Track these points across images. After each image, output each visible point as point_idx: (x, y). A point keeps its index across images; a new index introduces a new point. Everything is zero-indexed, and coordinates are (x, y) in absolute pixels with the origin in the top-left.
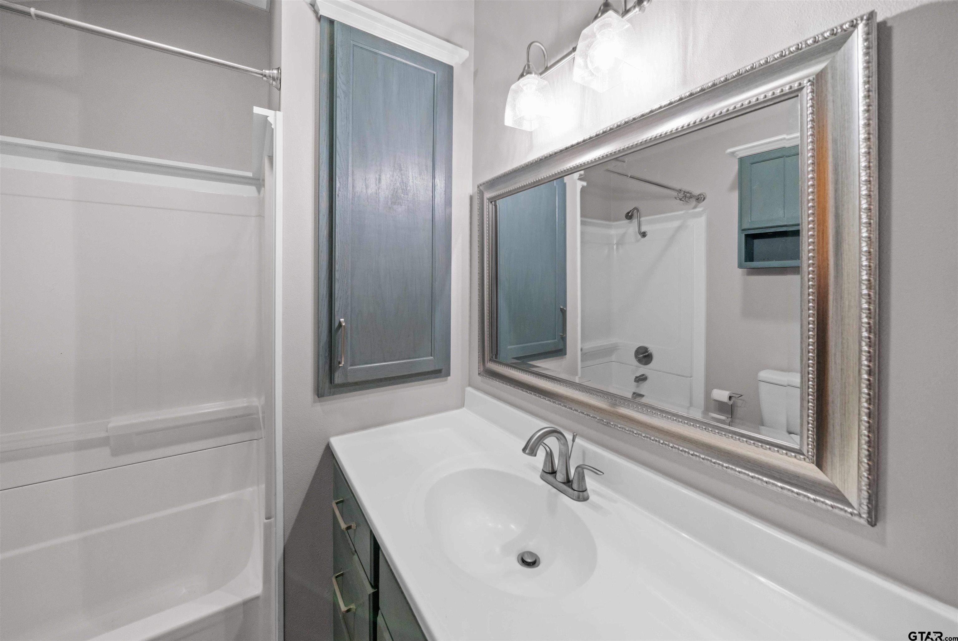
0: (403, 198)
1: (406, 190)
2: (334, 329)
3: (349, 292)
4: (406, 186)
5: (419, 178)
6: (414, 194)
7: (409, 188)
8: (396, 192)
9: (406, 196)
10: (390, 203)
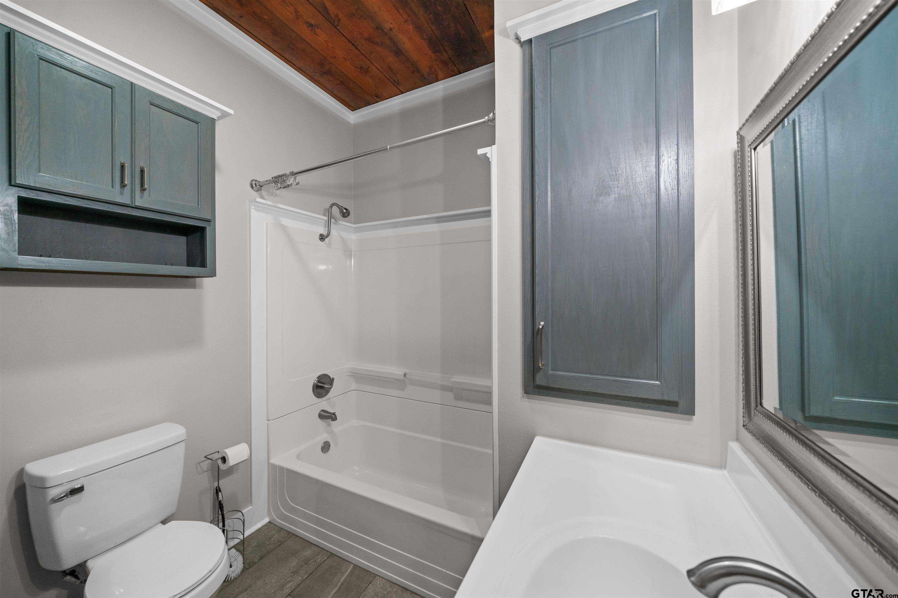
0: (612, 185)
1: (616, 175)
2: (535, 331)
3: (550, 296)
4: (615, 171)
5: (635, 155)
6: (627, 177)
7: (620, 172)
8: (603, 181)
9: (616, 182)
10: (594, 196)
